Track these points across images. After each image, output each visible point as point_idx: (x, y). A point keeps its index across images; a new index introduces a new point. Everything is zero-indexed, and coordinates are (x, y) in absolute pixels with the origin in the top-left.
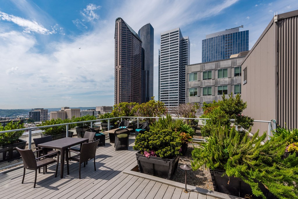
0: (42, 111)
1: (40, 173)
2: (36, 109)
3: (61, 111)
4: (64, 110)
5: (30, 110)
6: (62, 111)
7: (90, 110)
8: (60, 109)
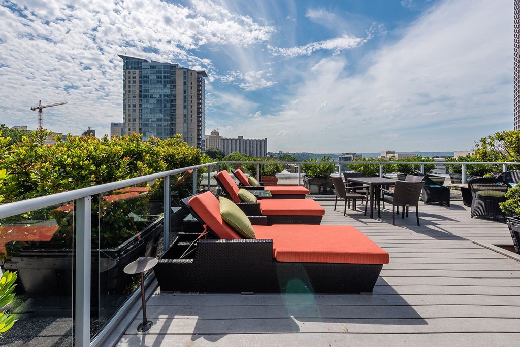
0: (354, 156)
1: (349, 208)
2: (347, 154)
3: (380, 157)
4: (385, 155)
5: (340, 155)
6: (382, 157)
7: (439, 157)
8: (379, 154)
